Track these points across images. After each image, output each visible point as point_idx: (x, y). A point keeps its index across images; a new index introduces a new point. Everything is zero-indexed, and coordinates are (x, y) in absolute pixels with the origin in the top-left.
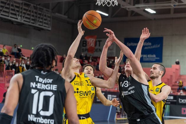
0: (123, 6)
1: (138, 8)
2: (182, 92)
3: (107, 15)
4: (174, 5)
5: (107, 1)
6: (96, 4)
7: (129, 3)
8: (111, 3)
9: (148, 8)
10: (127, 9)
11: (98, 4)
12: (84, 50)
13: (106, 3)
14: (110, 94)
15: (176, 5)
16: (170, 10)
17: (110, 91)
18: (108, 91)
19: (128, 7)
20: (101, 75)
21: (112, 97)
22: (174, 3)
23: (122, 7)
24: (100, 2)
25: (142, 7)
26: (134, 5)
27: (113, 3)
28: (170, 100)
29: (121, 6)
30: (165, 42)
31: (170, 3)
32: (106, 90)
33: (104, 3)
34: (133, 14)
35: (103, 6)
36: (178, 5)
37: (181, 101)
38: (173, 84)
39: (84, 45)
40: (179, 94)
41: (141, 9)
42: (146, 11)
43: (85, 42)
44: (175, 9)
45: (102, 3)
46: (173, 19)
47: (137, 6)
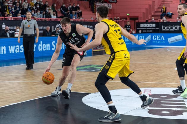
2: (164, 18)
28: (152, 27)
37: (164, 28)
38: (156, 10)
40: (162, 21)
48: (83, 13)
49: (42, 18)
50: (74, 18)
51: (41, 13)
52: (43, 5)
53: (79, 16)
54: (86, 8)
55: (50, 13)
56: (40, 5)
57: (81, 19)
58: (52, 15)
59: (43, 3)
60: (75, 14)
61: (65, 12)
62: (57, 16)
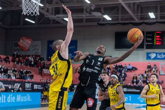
0: (46, 15)
1: (58, 17)
3: (34, 22)
4: (86, 16)
5: (30, 12)
6: (22, 14)
7: (51, 14)
8: (34, 13)
9: (66, 18)
10: (50, 18)
11: (24, 13)
12: (16, 50)
13: (30, 13)
14: (36, 84)
15: (87, 16)
16: (82, 19)
17: (36, 82)
18: (34, 82)
19: (50, 17)
20: (29, 70)
21: (37, 87)
22: (86, 14)
23: (46, 17)
24: (25, 12)
25: (61, 17)
26: (55, 15)
27: (36, 13)
29: (45, 15)
30: (79, 44)
31: (83, 14)
32: (33, 81)
33: (28, 13)
34: (55, 22)
35: (28, 15)
36: (89, 16)
39: (16, 46)
41: (61, 18)
42: (64, 20)
43: (16, 44)
44: (86, 19)
45: (27, 12)
46: (85, 26)
47: (57, 16)
48: (34, 76)
49: (5, 78)
50: (28, 80)
51: (4, 75)
52: (6, 69)
53: (31, 78)
54: (36, 73)
55: (10, 75)
56: (4, 69)
57: (33, 80)
58: (12, 77)
59: (6, 67)
60: (29, 76)
61: (22, 75)
62: (16, 77)
